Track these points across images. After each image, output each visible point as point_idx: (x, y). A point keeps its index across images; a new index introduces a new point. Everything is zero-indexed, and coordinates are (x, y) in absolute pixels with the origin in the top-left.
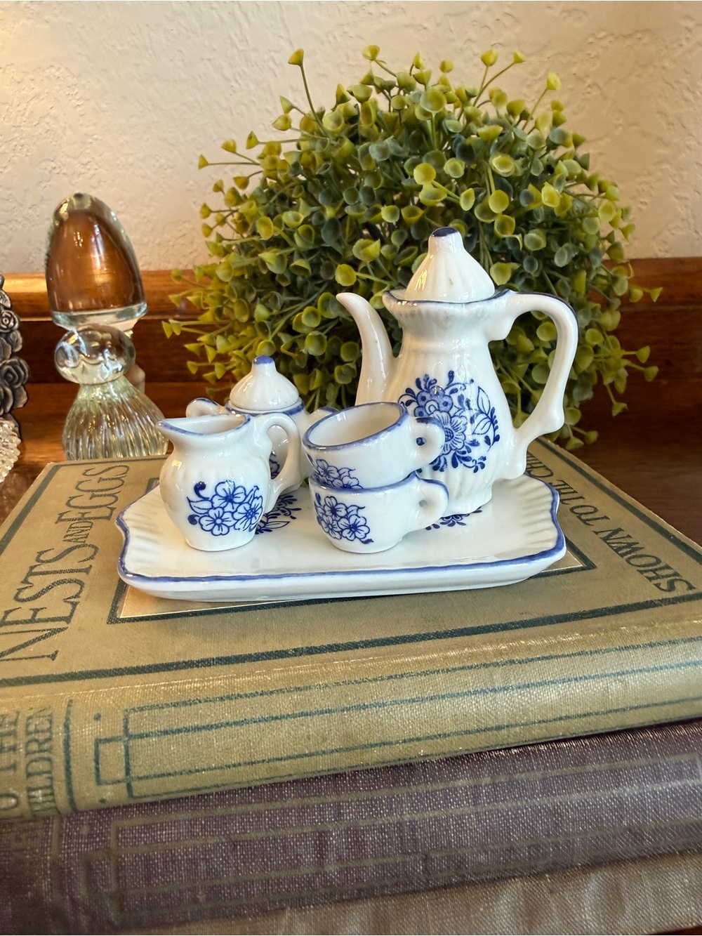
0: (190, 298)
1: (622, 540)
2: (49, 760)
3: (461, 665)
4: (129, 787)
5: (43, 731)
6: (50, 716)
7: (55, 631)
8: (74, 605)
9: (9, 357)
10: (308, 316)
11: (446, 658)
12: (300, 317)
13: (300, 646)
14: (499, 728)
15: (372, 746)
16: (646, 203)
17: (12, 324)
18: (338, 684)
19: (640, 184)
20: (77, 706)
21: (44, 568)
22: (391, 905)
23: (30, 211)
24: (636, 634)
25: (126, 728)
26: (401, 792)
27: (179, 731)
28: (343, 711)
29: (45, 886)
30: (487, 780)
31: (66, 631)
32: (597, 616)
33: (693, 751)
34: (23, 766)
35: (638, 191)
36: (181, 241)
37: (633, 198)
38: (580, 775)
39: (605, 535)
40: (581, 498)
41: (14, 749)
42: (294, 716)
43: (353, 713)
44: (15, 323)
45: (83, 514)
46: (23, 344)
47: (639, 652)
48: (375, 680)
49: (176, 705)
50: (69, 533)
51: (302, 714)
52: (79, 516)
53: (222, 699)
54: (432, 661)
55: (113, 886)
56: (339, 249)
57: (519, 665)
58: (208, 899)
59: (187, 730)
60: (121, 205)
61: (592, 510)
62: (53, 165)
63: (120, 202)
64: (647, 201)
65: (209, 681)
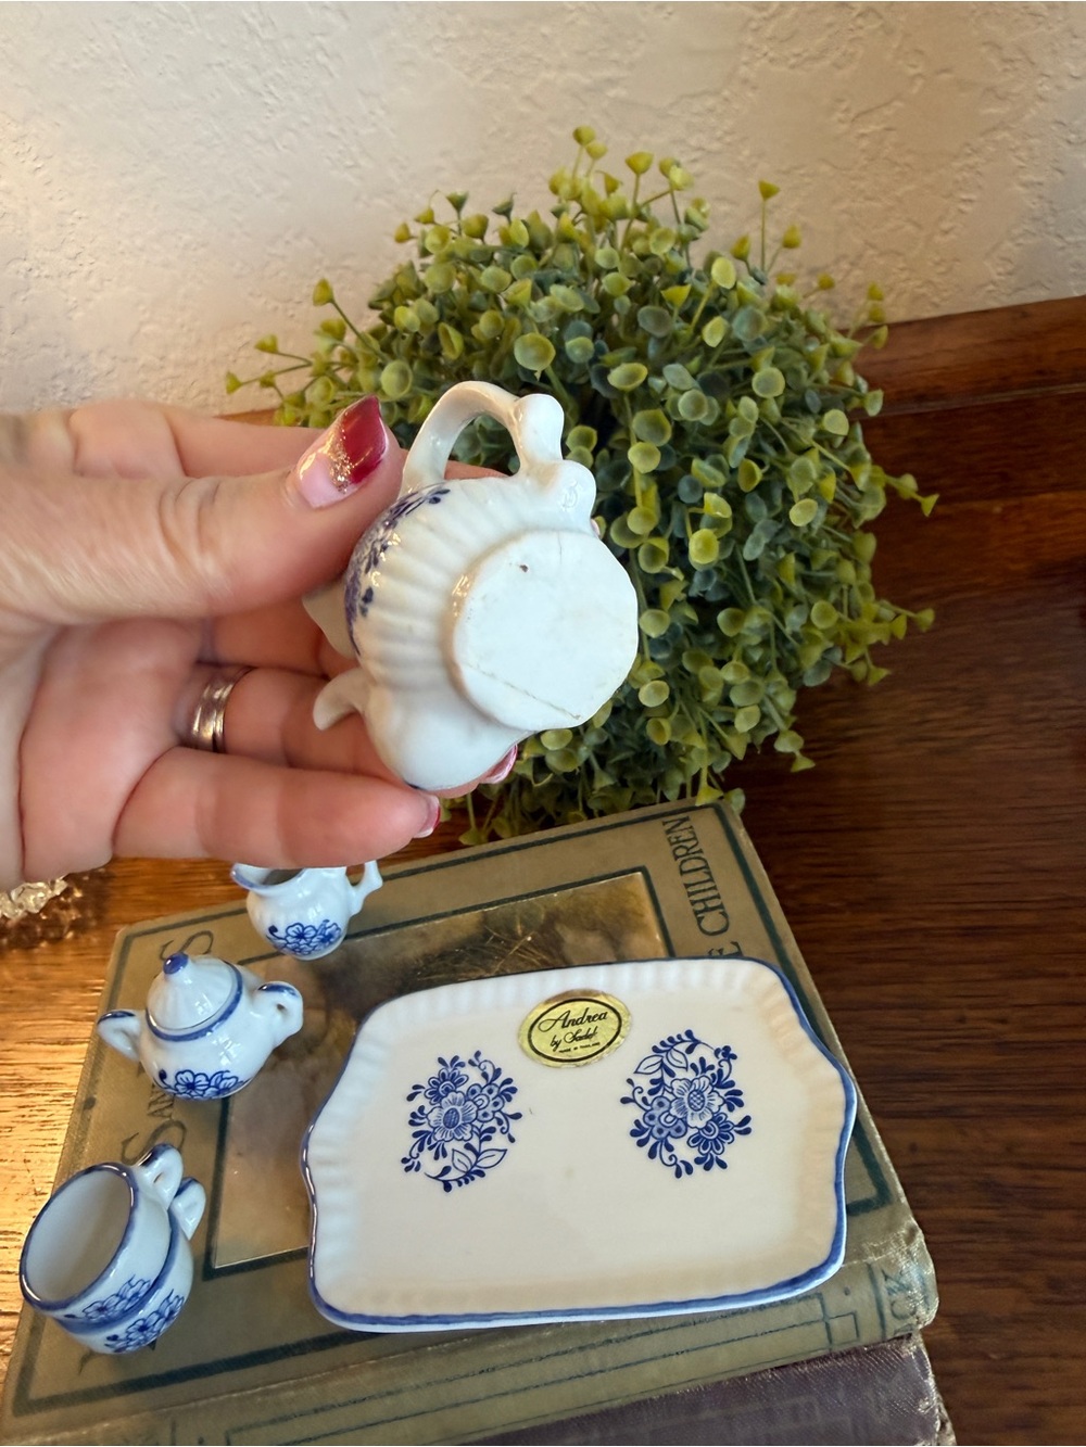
16: (970, 201)
19: (959, 170)
33: (810, 1392)
35: (957, 182)
37: (950, 195)
49: (273, 1421)
64: (973, 197)
65: (303, 1384)
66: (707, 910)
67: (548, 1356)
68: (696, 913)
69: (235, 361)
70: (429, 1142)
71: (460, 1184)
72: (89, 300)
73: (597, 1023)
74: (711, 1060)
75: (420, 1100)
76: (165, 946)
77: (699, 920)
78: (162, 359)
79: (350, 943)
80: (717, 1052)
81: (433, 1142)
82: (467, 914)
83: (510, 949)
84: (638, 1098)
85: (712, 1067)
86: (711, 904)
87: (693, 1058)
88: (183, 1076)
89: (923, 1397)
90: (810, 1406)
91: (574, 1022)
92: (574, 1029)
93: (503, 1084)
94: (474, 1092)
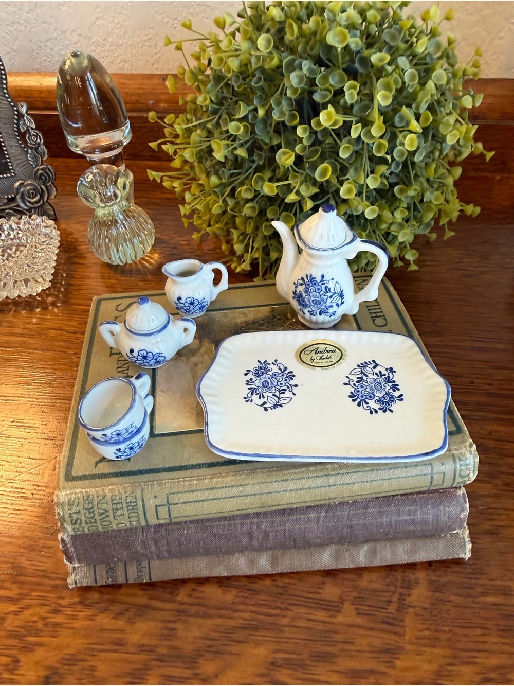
0: (164, 147)
2: (137, 512)
3: (315, 475)
4: (170, 520)
5: (133, 502)
6: (135, 496)
9: (40, 164)
10: (246, 190)
11: (309, 471)
12: (240, 190)
14: (329, 499)
15: (273, 506)
17: (38, 140)
20: (146, 491)
22: (280, 553)
25: (168, 501)
26: (286, 519)
27: (190, 502)
28: (261, 494)
29: (139, 547)
30: (323, 514)
33: (417, 505)
34: (127, 515)
41: (122, 508)
42: (239, 496)
43: (265, 495)
44: (40, 140)
46: (48, 155)
48: (276, 482)
49: (188, 492)
50: (119, 365)
51: (243, 496)
53: (208, 489)
54: (302, 472)
55: (166, 548)
56: (267, 141)
57: (342, 475)
58: (204, 551)
59: (194, 502)
65: (201, 479)
66: (376, 317)
67: (312, 477)
68: (372, 317)
69: (142, 47)
70: (256, 392)
71: (272, 409)
73: (331, 354)
74: (384, 372)
75: (250, 376)
76: (118, 306)
77: (374, 321)
78: (104, 40)
79: (208, 313)
80: (387, 369)
81: (258, 392)
82: (264, 308)
83: (286, 323)
84: (352, 383)
85: (385, 375)
86: (378, 315)
87: (377, 370)
88: (142, 352)
89: (464, 511)
90: (416, 510)
91: (321, 352)
92: (321, 355)
93: (289, 373)
94: (275, 375)
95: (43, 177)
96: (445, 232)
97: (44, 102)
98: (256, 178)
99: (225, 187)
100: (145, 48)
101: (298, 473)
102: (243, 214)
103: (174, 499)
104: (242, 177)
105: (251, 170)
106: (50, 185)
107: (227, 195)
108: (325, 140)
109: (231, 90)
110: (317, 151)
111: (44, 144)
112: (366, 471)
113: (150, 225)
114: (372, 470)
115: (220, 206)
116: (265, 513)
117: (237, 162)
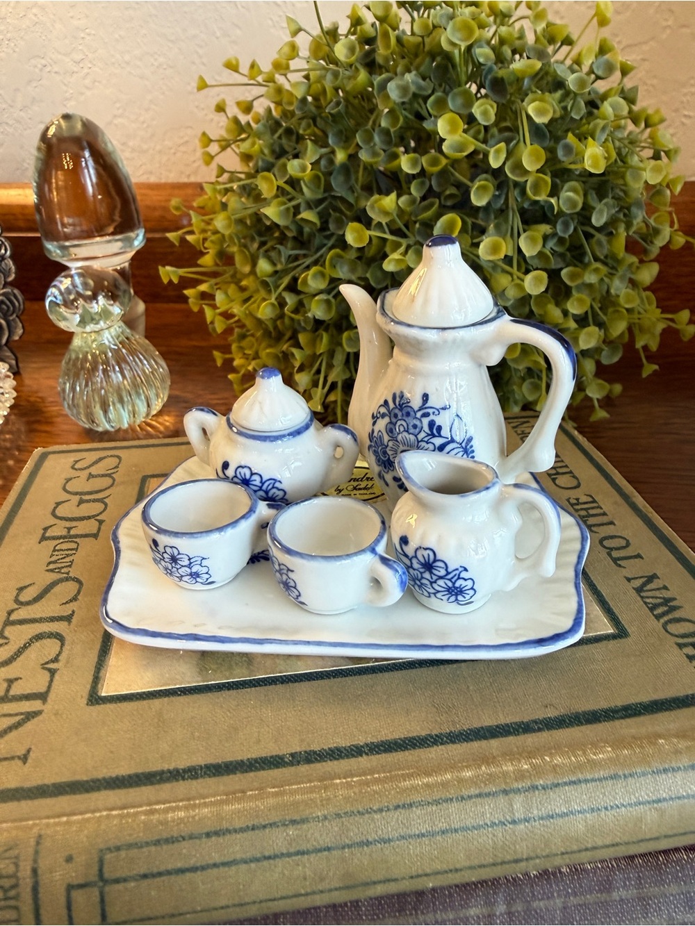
0: (189, 238)
1: (657, 594)
2: (16, 908)
3: (477, 792)
5: (8, 877)
6: (17, 857)
7: (30, 716)
8: (53, 672)
9: (2, 287)
10: (315, 276)
11: (461, 781)
12: (306, 277)
13: (298, 749)
14: (517, 861)
15: (375, 883)
16: (689, 117)
17: (3, 252)
18: (338, 816)
19: (685, 95)
20: (47, 843)
21: (22, 613)
23: (22, 113)
24: (677, 752)
25: (101, 871)
27: (160, 874)
28: (343, 848)
31: (40, 718)
32: (630, 716)
35: (682, 102)
36: (183, 149)
37: (676, 111)
38: (605, 904)
39: (638, 583)
40: (612, 523)
42: (289, 855)
43: (355, 850)
44: (6, 250)
45: (69, 529)
46: (16, 273)
47: (679, 775)
48: (381, 810)
49: (156, 843)
50: (54, 559)
51: (299, 853)
52: (64, 532)
53: (208, 835)
54: (444, 785)
56: (351, 200)
57: (543, 791)
59: (169, 873)
60: (118, 109)
61: (623, 543)
62: (43, 62)
63: (118, 105)
64: (691, 114)
65: (194, 807)
66: (558, 473)
67: (470, 797)
68: (549, 475)
69: (175, 153)
72: (82, 94)
76: (76, 461)
77: (554, 480)
86: (560, 470)
95: (4, 307)
96: (641, 366)
97: (28, 220)
98: (332, 259)
99: (281, 278)
100: (179, 155)
101: (437, 785)
102: (310, 315)
103: (117, 866)
104: (308, 261)
105: (324, 249)
106: (13, 320)
107: (285, 289)
108: (444, 191)
109: (294, 137)
110: (432, 205)
111: (12, 257)
112: (600, 780)
113: (163, 368)
114: (614, 777)
115: (273, 305)
116: (356, 904)
117: (301, 241)
